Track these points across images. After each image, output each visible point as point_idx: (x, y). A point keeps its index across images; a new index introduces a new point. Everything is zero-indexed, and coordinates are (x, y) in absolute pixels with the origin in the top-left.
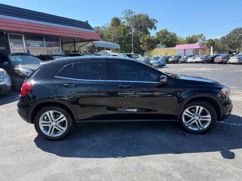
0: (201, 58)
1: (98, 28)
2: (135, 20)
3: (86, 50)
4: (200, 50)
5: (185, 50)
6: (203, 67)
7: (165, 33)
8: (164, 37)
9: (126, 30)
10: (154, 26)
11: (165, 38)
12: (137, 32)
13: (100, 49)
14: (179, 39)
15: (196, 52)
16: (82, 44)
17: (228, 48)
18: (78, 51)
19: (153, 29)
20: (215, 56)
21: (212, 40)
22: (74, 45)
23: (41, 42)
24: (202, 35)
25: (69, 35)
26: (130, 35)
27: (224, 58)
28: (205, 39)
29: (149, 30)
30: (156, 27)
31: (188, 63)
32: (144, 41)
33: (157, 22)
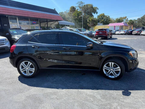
0: (124, 32)
1: (62, 13)
2: (84, 8)
3: (54, 27)
4: (124, 26)
5: (115, 26)
6: (125, 37)
7: (103, 16)
8: (102, 18)
9: (79, 14)
12: (86, 15)
13: (63, 26)
14: (112, 20)
15: (122, 28)
16: (52, 23)
17: (142, 26)
18: (50, 27)
20: (133, 30)
21: (132, 20)
22: (47, 23)
23: (28, 22)
24: (126, 17)
25: (44, 17)
26: (82, 17)
27: (139, 32)
28: (128, 20)
29: (93, 14)
30: (97, 12)
31: (116, 34)
32: (90, 21)
33: (98, 9)
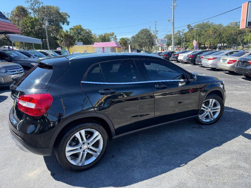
4: (117, 48)
5: (103, 48)
9: (34, 23)
10: (66, 21)
11: (80, 35)
14: (94, 37)
19: (66, 24)
24: (113, 34)
28: (116, 38)
29: (62, 25)
30: (69, 22)
33: (69, 17)
